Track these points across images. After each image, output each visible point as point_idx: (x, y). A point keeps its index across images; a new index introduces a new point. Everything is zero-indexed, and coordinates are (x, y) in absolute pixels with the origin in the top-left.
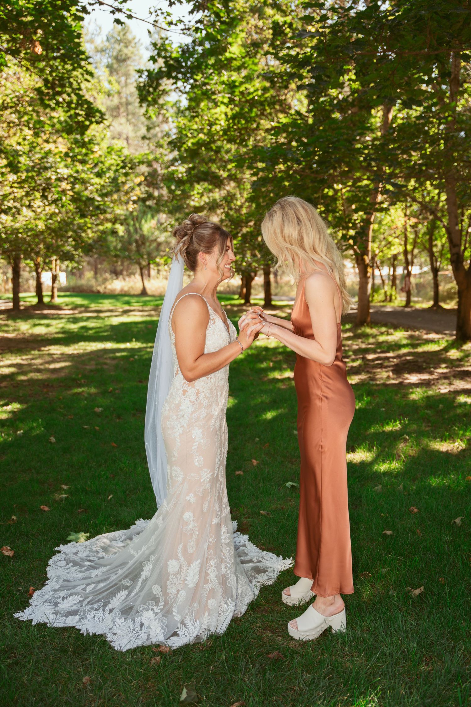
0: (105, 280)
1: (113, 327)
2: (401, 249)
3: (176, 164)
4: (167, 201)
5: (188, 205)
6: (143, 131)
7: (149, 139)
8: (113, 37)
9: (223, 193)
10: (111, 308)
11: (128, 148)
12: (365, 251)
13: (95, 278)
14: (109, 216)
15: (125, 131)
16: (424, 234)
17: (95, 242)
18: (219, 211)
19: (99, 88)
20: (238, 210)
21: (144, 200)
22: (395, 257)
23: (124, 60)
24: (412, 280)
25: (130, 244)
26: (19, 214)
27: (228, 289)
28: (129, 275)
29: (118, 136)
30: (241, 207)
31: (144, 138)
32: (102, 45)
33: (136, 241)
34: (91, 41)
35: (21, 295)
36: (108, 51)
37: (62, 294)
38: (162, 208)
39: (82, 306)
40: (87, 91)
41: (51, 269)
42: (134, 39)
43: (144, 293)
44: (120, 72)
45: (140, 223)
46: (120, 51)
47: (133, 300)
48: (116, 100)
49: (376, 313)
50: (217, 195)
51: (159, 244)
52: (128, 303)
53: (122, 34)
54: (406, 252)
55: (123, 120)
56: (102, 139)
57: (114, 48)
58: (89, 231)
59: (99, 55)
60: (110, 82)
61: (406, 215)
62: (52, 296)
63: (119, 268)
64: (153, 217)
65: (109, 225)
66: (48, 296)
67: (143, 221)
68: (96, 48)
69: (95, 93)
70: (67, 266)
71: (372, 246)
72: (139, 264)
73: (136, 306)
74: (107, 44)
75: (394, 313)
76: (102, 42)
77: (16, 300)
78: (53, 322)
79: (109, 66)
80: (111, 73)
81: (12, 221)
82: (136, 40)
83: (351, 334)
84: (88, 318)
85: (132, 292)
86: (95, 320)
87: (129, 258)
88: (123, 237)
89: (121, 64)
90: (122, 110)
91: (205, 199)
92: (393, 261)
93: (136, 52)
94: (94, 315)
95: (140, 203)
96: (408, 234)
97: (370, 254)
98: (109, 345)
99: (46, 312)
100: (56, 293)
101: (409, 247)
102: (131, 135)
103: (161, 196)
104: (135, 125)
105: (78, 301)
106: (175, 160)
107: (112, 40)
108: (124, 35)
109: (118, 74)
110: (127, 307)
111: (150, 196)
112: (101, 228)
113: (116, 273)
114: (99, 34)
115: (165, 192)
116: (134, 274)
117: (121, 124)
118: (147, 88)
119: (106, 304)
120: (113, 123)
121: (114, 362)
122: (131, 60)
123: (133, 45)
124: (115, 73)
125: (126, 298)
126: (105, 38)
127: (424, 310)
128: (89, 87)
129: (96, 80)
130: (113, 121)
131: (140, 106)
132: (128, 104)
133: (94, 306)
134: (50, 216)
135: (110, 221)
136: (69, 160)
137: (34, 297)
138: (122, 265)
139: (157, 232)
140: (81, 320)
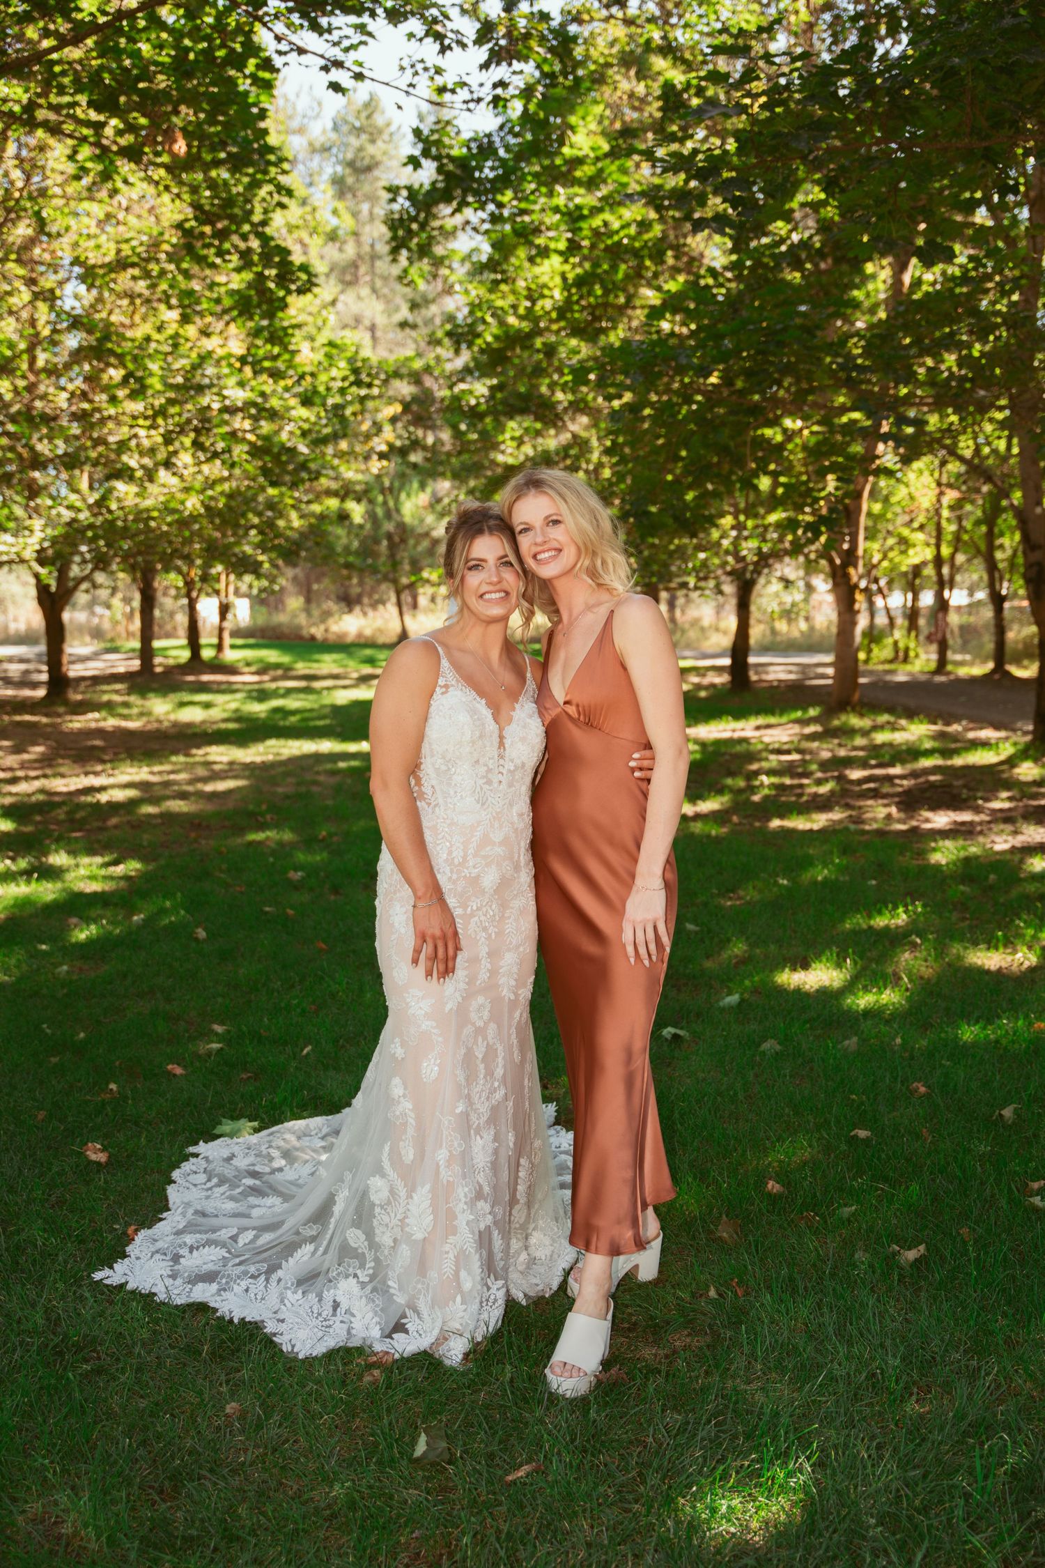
0: (327, 615)
1: (336, 710)
2: (929, 554)
3: (469, 379)
4: (449, 454)
5: (494, 463)
6: (404, 313)
7: (414, 327)
8: (346, 122)
9: (565, 437)
10: (336, 670)
11: (374, 347)
12: (851, 559)
13: (307, 610)
14: (333, 485)
15: (368, 313)
16: (978, 523)
17: (305, 536)
19: (313, 224)
21: (403, 452)
22: (917, 570)
23: (369, 169)
24: (951, 617)
25: (377, 541)
26: (151, 480)
28: (374, 606)
29: (353, 323)
31: (403, 325)
32: (322, 139)
33: (389, 536)
34: (301, 131)
35: (157, 644)
36: (334, 150)
37: (240, 642)
38: (441, 469)
39: (277, 666)
40: (290, 231)
41: (217, 592)
42: (388, 125)
44: (359, 194)
45: (397, 499)
46: (361, 149)
48: (350, 250)
49: (872, 685)
50: (552, 441)
51: (434, 543)
52: (371, 661)
53: (364, 115)
54: (938, 561)
55: (365, 291)
56: (319, 329)
57: (346, 145)
58: (294, 515)
59: (317, 158)
60: (335, 212)
61: (939, 484)
62: (219, 647)
63: (355, 590)
64: (423, 486)
66: (211, 646)
67: (403, 496)
68: (311, 144)
69: (304, 235)
70: (250, 586)
71: (866, 548)
72: (395, 582)
74: (333, 136)
75: (912, 687)
76: (324, 132)
77: (146, 653)
78: (219, 699)
79: (338, 182)
80: (341, 195)
81: (137, 495)
82: (393, 128)
83: (819, 728)
84: (289, 692)
85: (380, 640)
86: (302, 696)
87: (374, 570)
88: (361, 527)
89: (362, 177)
90: (363, 269)
91: (528, 450)
92: (913, 579)
93: (393, 152)
94: (302, 684)
95: (397, 459)
96: (944, 523)
97: (861, 564)
98: (326, 746)
99: (206, 678)
100: (228, 641)
101: (946, 551)
102: (381, 320)
103: (438, 441)
104: (388, 301)
105: (271, 655)
106: (467, 371)
107: (345, 129)
108: (369, 117)
109: (354, 196)
110: (367, 670)
111: (415, 444)
112: (316, 509)
113: (349, 602)
114: (318, 116)
115: (446, 435)
116: (383, 602)
117: (359, 298)
118: (407, 223)
119: (328, 663)
120: (342, 298)
121: (333, 781)
122: (381, 168)
123: (386, 137)
124: (349, 196)
125: (368, 652)
126: (330, 125)
127: (973, 680)
128: (294, 222)
129: (308, 209)
130: (342, 292)
131: (395, 260)
132: (374, 257)
133: (302, 667)
134: (211, 484)
135: (335, 494)
136: (248, 370)
137: (181, 647)
138: (361, 583)
139: (430, 519)
140: (275, 694)
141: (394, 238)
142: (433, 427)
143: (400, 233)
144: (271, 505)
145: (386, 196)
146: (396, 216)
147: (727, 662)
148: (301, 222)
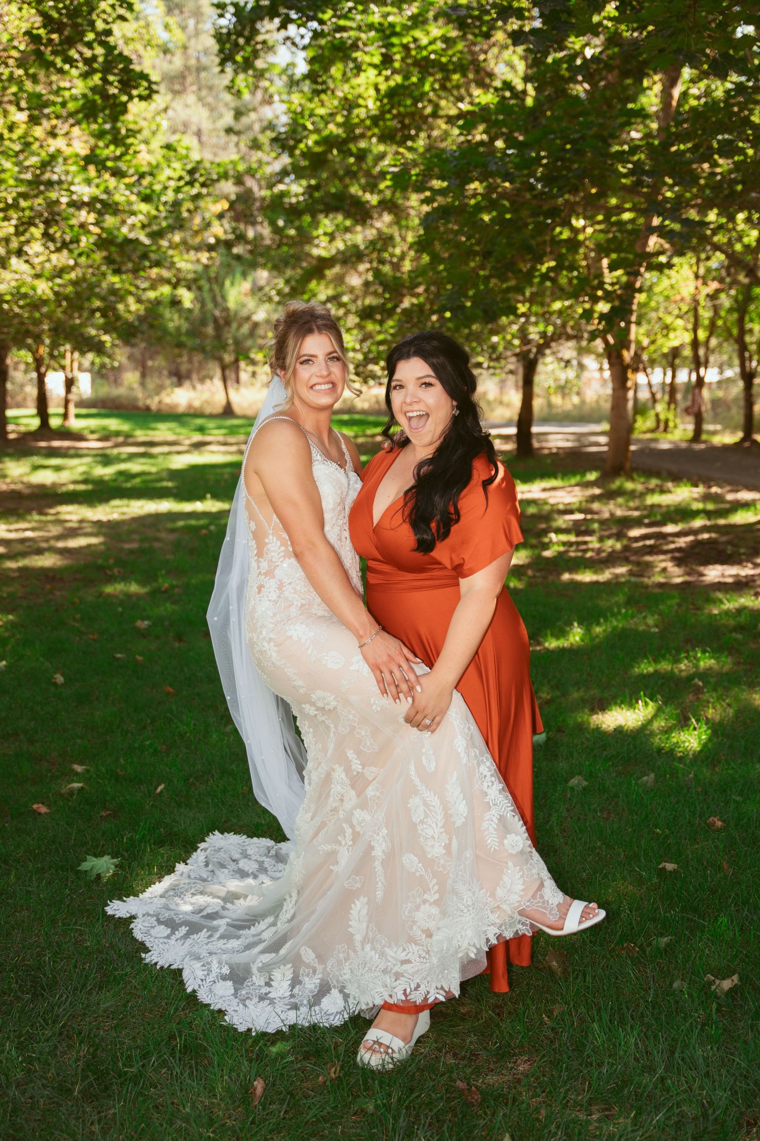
0: (160, 388)
1: (174, 474)
2: (688, 337)
3: (287, 180)
4: (269, 248)
5: (309, 255)
6: (228, 119)
7: (238, 133)
9: (371, 233)
10: (170, 437)
11: (201, 151)
12: (623, 342)
13: (143, 384)
14: (166, 274)
15: (195, 120)
16: (730, 311)
17: (141, 319)
18: (362, 267)
19: (147, 37)
20: (396, 267)
21: (228, 245)
22: (675, 352)
24: (706, 393)
25: (203, 322)
26: (4, 267)
27: (376, 406)
28: (202, 380)
29: (181, 128)
30: (402, 257)
31: (229, 131)
33: (215, 320)
35: (10, 413)
37: (84, 411)
38: (261, 260)
39: (118, 434)
40: (126, 43)
41: (63, 368)
43: (228, 411)
44: (185, 9)
45: (222, 285)
47: (211, 424)
48: (178, 62)
49: (640, 452)
50: (360, 237)
51: (256, 325)
52: (201, 429)
54: (695, 344)
55: (191, 98)
56: (154, 133)
58: (131, 300)
60: (167, 27)
61: (697, 277)
62: (65, 416)
63: (184, 368)
64: (244, 275)
65: (166, 290)
66: (57, 415)
67: (227, 283)
69: (139, 47)
70: (93, 363)
71: (637, 333)
72: (220, 360)
73: (216, 435)
75: (675, 454)
78: (68, 462)
80: (170, 10)
83: (597, 491)
84: (130, 457)
85: (208, 410)
86: (143, 460)
87: (203, 350)
88: (190, 311)
90: (190, 79)
91: (340, 245)
92: (673, 358)
94: (141, 450)
95: (222, 250)
96: (701, 311)
97: (633, 347)
98: (165, 506)
99: (56, 444)
100: (73, 410)
101: (702, 335)
102: (206, 125)
103: (259, 237)
104: (212, 110)
105: (113, 424)
106: (284, 173)
109: (181, 12)
110: (197, 437)
111: (241, 238)
112: (152, 295)
113: (180, 377)
115: (266, 231)
116: (211, 378)
117: (187, 106)
118: (234, 37)
119: (163, 431)
120: (174, 105)
121: (172, 537)
124: (177, 12)
125: (199, 421)
127: (726, 448)
128: (130, 35)
129: (142, 23)
130: (173, 99)
131: (222, 71)
132: (200, 69)
133: (141, 435)
134: (60, 272)
135: (168, 282)
136: (92, 169)
137: (33, 416)
138: (190, 361)
139: (251, 303)
140: (118, 459)
141: (221, 51)
142: (254, 223)
143: (228, 46)
144: (113, 291)
145: (213, 12)
146: (224, 31)
147: (513, 431)
148: (136, 35)
